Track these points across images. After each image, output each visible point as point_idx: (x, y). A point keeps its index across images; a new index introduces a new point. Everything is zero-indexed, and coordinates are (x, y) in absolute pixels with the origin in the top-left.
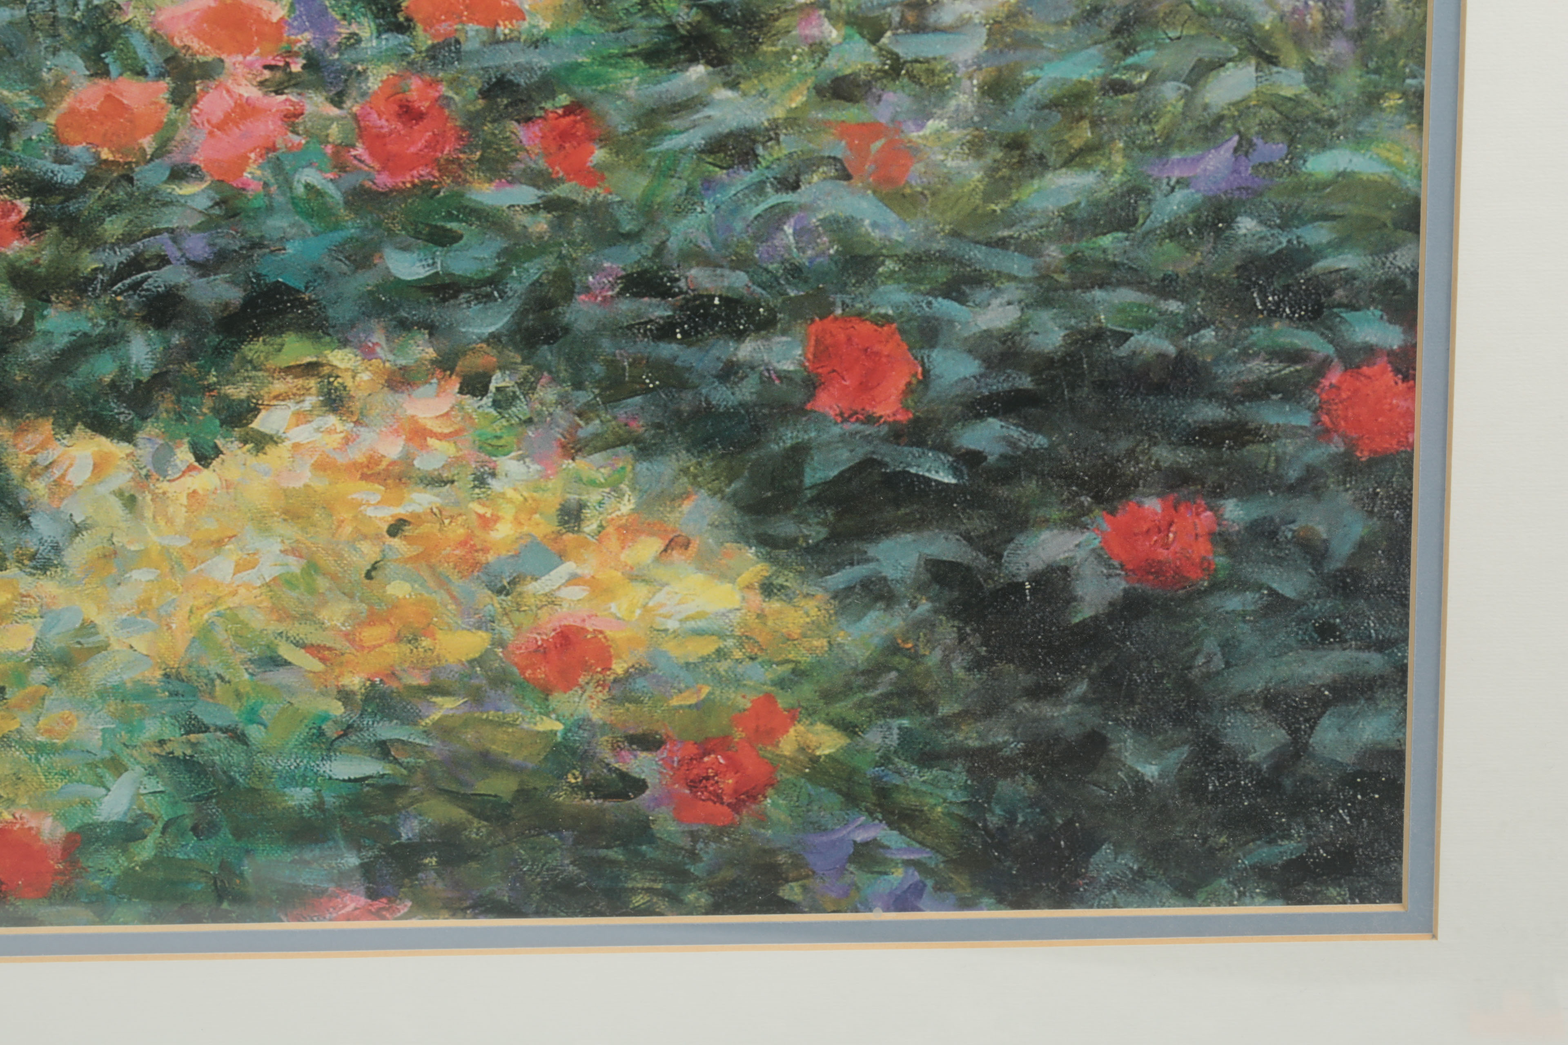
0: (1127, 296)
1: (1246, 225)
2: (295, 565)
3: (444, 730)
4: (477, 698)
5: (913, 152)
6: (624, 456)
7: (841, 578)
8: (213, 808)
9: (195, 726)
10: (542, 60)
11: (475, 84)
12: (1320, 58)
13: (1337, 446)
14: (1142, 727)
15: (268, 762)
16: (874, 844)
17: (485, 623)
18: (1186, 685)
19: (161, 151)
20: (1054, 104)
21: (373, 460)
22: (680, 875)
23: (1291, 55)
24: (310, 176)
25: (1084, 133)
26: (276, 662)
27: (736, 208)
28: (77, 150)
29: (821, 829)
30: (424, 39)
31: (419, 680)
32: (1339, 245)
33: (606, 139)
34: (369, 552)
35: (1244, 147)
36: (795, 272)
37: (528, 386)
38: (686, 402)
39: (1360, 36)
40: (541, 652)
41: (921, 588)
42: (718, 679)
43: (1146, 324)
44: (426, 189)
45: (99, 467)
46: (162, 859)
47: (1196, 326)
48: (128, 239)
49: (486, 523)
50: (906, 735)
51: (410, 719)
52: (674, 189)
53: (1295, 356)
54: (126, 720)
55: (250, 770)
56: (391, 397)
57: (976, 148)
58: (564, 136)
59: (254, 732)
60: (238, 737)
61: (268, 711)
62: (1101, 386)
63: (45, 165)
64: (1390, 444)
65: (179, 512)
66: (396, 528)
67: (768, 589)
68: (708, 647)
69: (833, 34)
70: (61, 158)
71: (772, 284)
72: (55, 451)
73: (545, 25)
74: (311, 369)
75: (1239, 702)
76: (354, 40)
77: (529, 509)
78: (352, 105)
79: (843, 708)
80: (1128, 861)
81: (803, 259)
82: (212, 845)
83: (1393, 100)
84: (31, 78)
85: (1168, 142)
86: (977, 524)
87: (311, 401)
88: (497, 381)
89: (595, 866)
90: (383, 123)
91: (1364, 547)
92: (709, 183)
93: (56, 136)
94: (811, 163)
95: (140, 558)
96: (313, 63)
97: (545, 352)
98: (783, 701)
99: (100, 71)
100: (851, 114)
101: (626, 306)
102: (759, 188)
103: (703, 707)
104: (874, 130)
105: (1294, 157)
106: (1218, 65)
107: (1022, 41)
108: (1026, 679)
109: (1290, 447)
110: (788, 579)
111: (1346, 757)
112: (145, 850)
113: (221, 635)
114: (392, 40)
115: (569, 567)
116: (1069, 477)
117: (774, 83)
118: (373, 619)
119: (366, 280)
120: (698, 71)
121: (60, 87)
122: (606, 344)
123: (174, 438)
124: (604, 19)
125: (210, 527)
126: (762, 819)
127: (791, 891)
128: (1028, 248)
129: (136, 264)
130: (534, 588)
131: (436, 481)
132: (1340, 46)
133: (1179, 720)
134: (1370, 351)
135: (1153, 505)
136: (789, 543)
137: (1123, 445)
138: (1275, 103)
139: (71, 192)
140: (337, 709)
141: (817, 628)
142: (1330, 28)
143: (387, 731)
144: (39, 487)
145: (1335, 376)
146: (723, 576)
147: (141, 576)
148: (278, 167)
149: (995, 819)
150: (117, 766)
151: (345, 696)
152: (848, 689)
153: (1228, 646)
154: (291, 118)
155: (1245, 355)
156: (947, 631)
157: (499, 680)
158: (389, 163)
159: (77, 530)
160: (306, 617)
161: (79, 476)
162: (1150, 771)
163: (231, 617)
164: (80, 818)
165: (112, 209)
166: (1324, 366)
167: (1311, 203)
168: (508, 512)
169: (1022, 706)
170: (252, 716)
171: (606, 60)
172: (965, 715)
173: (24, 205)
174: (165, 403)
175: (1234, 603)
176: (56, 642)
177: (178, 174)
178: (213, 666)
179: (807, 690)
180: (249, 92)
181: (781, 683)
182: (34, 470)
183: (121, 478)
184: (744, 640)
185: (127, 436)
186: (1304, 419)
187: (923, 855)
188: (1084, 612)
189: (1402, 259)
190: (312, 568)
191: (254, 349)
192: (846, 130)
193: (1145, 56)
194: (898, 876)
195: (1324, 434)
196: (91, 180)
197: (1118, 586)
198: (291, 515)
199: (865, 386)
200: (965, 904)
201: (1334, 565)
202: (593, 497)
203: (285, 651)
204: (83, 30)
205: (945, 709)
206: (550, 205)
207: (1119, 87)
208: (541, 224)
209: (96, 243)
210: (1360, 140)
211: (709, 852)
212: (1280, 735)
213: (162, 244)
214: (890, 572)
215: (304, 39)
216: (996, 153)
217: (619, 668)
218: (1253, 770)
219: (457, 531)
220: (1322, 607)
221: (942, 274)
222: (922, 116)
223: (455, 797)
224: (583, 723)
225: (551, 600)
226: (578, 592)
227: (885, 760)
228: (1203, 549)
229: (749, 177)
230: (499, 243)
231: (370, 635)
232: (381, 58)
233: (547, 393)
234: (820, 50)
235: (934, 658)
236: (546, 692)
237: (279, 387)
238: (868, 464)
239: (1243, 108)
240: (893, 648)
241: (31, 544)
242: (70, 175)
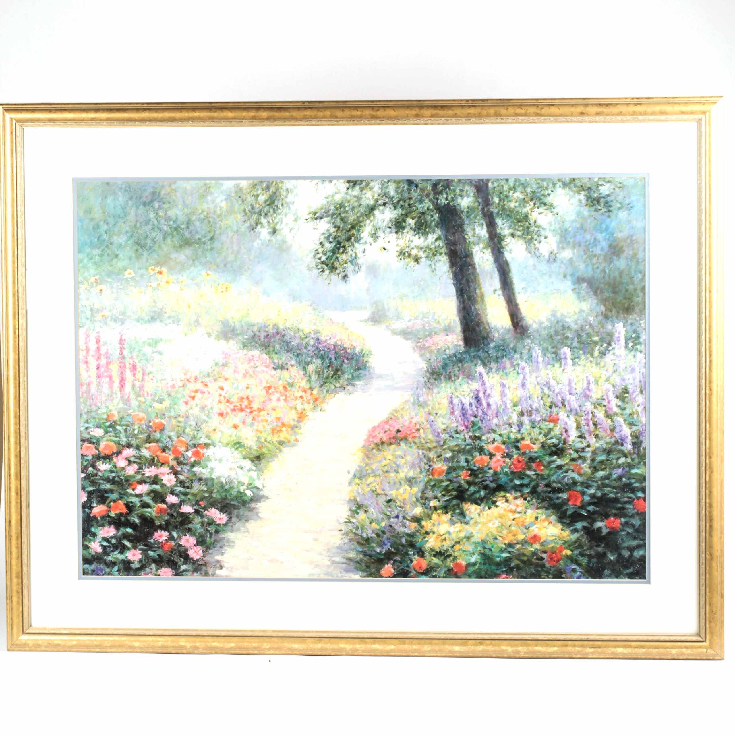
0: (609, 489)
1: (624, 479)
2: (500, 525)
3: (518, 550)
4: (523, 545)
5: (582, 468)
6: (544, 510)
7: (572, 528)
8: (486, 561)
9: (485, 548)
10: (536, 455)
11: (527, 458)
12: (633, 457)
13: (636, 511)
14: (611, 552)
15: (494, 554)
16: (575, 569)
17: (524, 534)
18: (617, 545)
19: (488, 465)
20: (600, 462)
21: (511, 509)
22: (548, 573)
23: (629, 457)
24: (506, 469)
25: (603, 466)
26: (496, 539)
27: (559, 475)
28: (477, 465)
29: (568, 566)
30: (522, 452)
31: (515, 542)
32: (635, 482)
33: (544, 466)
34: (509, 523)
35: (623, 469)
36: (567, 484)
37: (532, 499)
38: (552, 502)
39: (638, 454)
40: (532, 538)
41: (582, 530)
42: (555, 543)
43: (611, 493)
44: (520, 472)
45: (476, 509)
46: (479, 569)
47: (618, 493)
48: (482, 477)
49: (525, 519)
50: (579, 552)
51: (513, 548)
52: (552, 473)
53: (630, 498)
54: (476, 547)
55: (492, 555)
56: (514, 501)
57: (590, 468)
58: (538, 465)
59: (493, 549)
60: (490, 550)
61: (495, 546)
62: (606, 501)
63: (473, 467)
64: (643, 511)
65: (485, 516)
66: (514, 519)
67: (562, 530)
68: (554, 538)
69: (572, 452)
70: (475, 466)
71: (564, 486)
72: (470, 507)
73: (537, 450)
74: (504, 496)
75: (624, 548)
76: (513, 451)
77: (531, 517)
78: (512, 460)
79: (571, 547)
80: (609, 572)
81: (568, 482)
82: (486, 567)
83: (642, 463)
84: (472, 455)
85: (614, 468)
86: (589, 521)
87: (504, 501)
88: (528, 499)
89: (537, 571)
90: (516, 462)
91: (640, 525)
92: (556, 472)
93: (474, 463)
94: (569, 469)
95: (479, 523)
96: (508, 454)
97: (535, 495)
98: (563, 546)
99: (481, 455)
100: (574, 463)
101: (545, 489)
102: (562, 473)
103: (553, 547)
104: (577, 465)
105: (630, 470)
106: (620, 458)
107: (596, 454)
108: (595, 544)
109: (630, 511)
110: (564, 528)
111: (638, 557)
112: (476, 567)
113: (490, 535)
114: (517, 452)
115: (536, 526)
116: (601, 514)
117: (565, 459)
118: (510, 533)
119: (512, 484)
120: (555, 457)
121: (475, 457)
122: (542, 494)
123: (485, 505)
124: (544, 449)
125: (489, 518)
126: (560, 564)
127: (563, 576)
128: (596, 482)
129: (483, 481)
130: (531, 529)
131: (519, 513)
132: (635, 455)
133: (616, 550)
134: (640, 497)
135: (612, 519)
136: (565, 523)
137: (608, 510)
138: (627, 463)
139: (475, 471)
140: (504, 546)
141: (568, 536)
142: (634, 453)
143: (511, 550)
144: (467, 512)
145: (635, 501)
146: (556, 527)
147: (480, 525)
148: (502, 468)
149: (591, 565)
150: (474, 554)
151: (505, 544)
152: (572, 545)
153: (622, 539)
154: (504, 462)
155: (624, 497)
156: (585, 537)
157: (526, 542)
158: (516, 468)
159: (472, 519)
160: (501, 532)
161: (473, 511)
162: (612, 558)
163: (491, 532)
164: (468, 562)
165: (480, 473)
166: (634, 499)
167: (632, 477)
168: (528, 517)
169: (595, 548)
170: (493, 547)
171: (544, 455)
172: (587, 549)
173: (469, 472)
174: (485, 500)
175: (623, 533)
176: (467, 535)
177: (490, 469)
178: (488, 539)
179: (567, 545)
180: (499, 458)
181: (563, 544)
182: (467, 510)
183: (478, 511)
184: (559, 537)
185: (480, 505)
186: (631, 507)
187: (581, 570)
188: (603, 534)
189: (644, 484)
190: (502, 525)
191: (497, 493)
192: (573, 465)
193: (611, 456)
194: (578, 574)
195: (634, 509)
196: (478, 469)
197: (608, 530)
198: (500, 517)
199: (576, 501)
200: (587, 578)
201: (636, 528)
202: (539, 516)
203: (498, 537)
204: (479, 449)
205: (585, 548)
206: (536, 474)
207: (608, 460)
208: (535, 477)
209: (478, 478)
210: (638, 468)
211: (553, 569)
212: (629, 553)
213: (486, 478)
214: (578, 528)
215: (506, 451)
216: (592, 469)
217: (542, 541)
218: (626, 558)
219: (521, 520)
220: (634, 534)
221: (585, 485)
222: (583, 463)
223: (519, 560)
224: (537, 549)
225: (533, 531)
226: (537, 529)
227: (577, 556)
228: (619, 525)
229: (561, 471)
230: (529, 479)
231: (510, 535)
232: (516, 454)
233: (534, 500)
234: (571, 454)
235: (583, 540)
236: (532, 544)
237: (500, 498)
238: (575, 512)
239: (623, 463)
240: (578, 539)
241: (466, 520)
242: (476, 468)
